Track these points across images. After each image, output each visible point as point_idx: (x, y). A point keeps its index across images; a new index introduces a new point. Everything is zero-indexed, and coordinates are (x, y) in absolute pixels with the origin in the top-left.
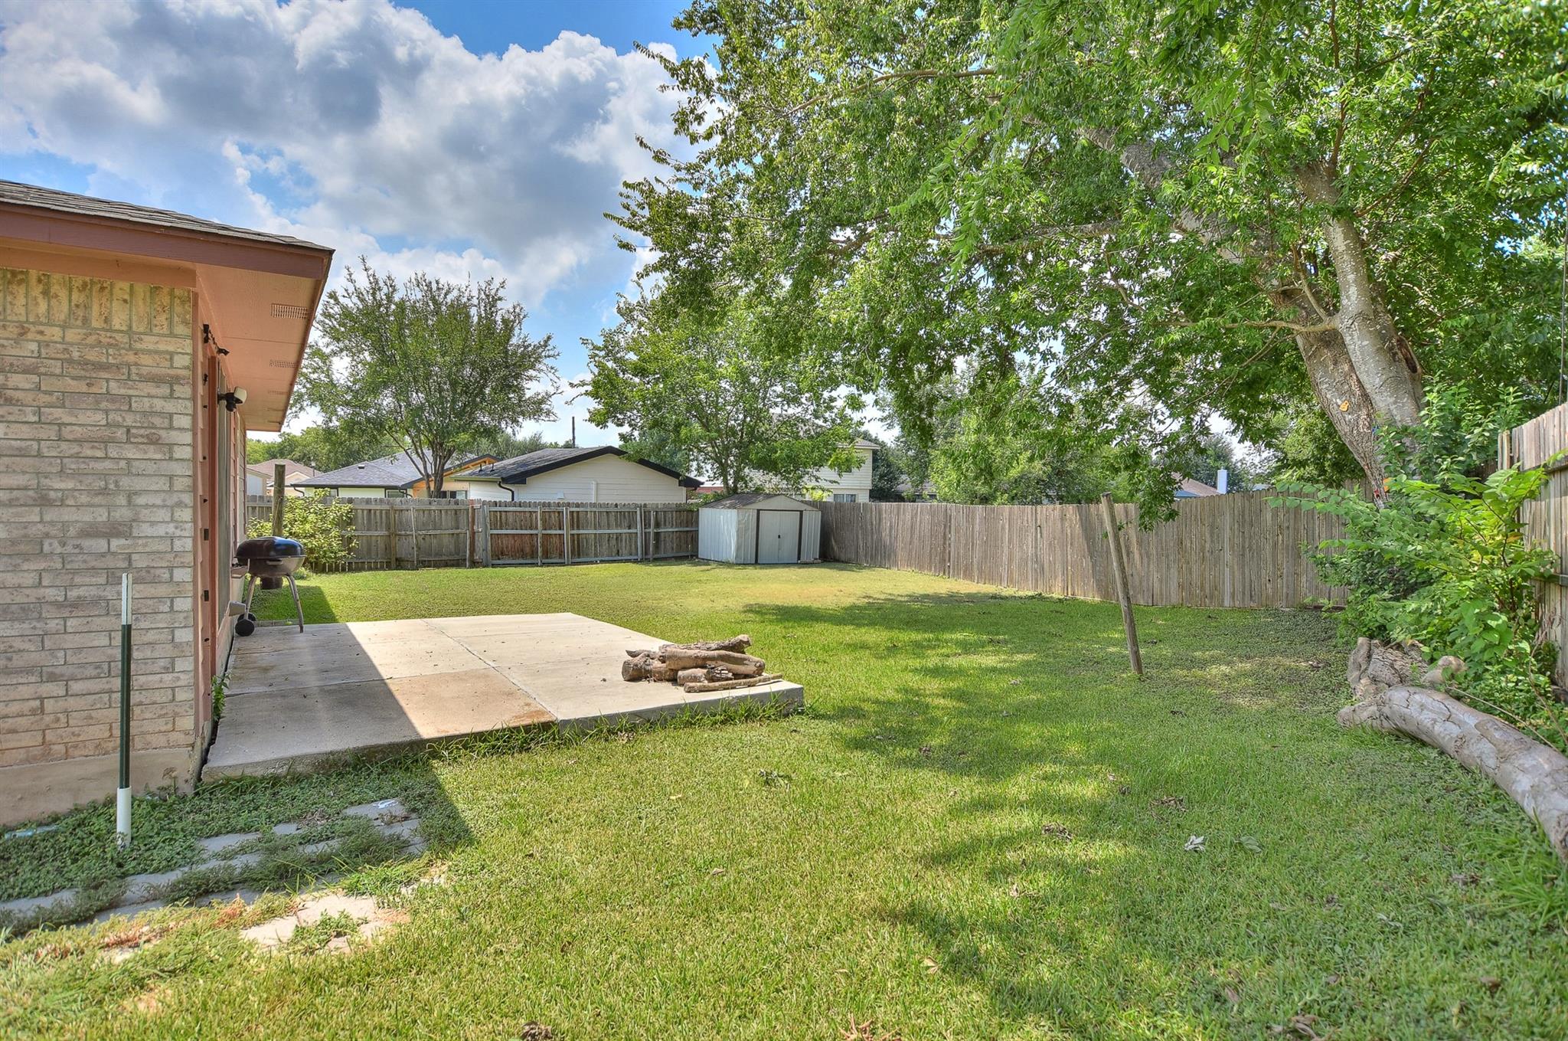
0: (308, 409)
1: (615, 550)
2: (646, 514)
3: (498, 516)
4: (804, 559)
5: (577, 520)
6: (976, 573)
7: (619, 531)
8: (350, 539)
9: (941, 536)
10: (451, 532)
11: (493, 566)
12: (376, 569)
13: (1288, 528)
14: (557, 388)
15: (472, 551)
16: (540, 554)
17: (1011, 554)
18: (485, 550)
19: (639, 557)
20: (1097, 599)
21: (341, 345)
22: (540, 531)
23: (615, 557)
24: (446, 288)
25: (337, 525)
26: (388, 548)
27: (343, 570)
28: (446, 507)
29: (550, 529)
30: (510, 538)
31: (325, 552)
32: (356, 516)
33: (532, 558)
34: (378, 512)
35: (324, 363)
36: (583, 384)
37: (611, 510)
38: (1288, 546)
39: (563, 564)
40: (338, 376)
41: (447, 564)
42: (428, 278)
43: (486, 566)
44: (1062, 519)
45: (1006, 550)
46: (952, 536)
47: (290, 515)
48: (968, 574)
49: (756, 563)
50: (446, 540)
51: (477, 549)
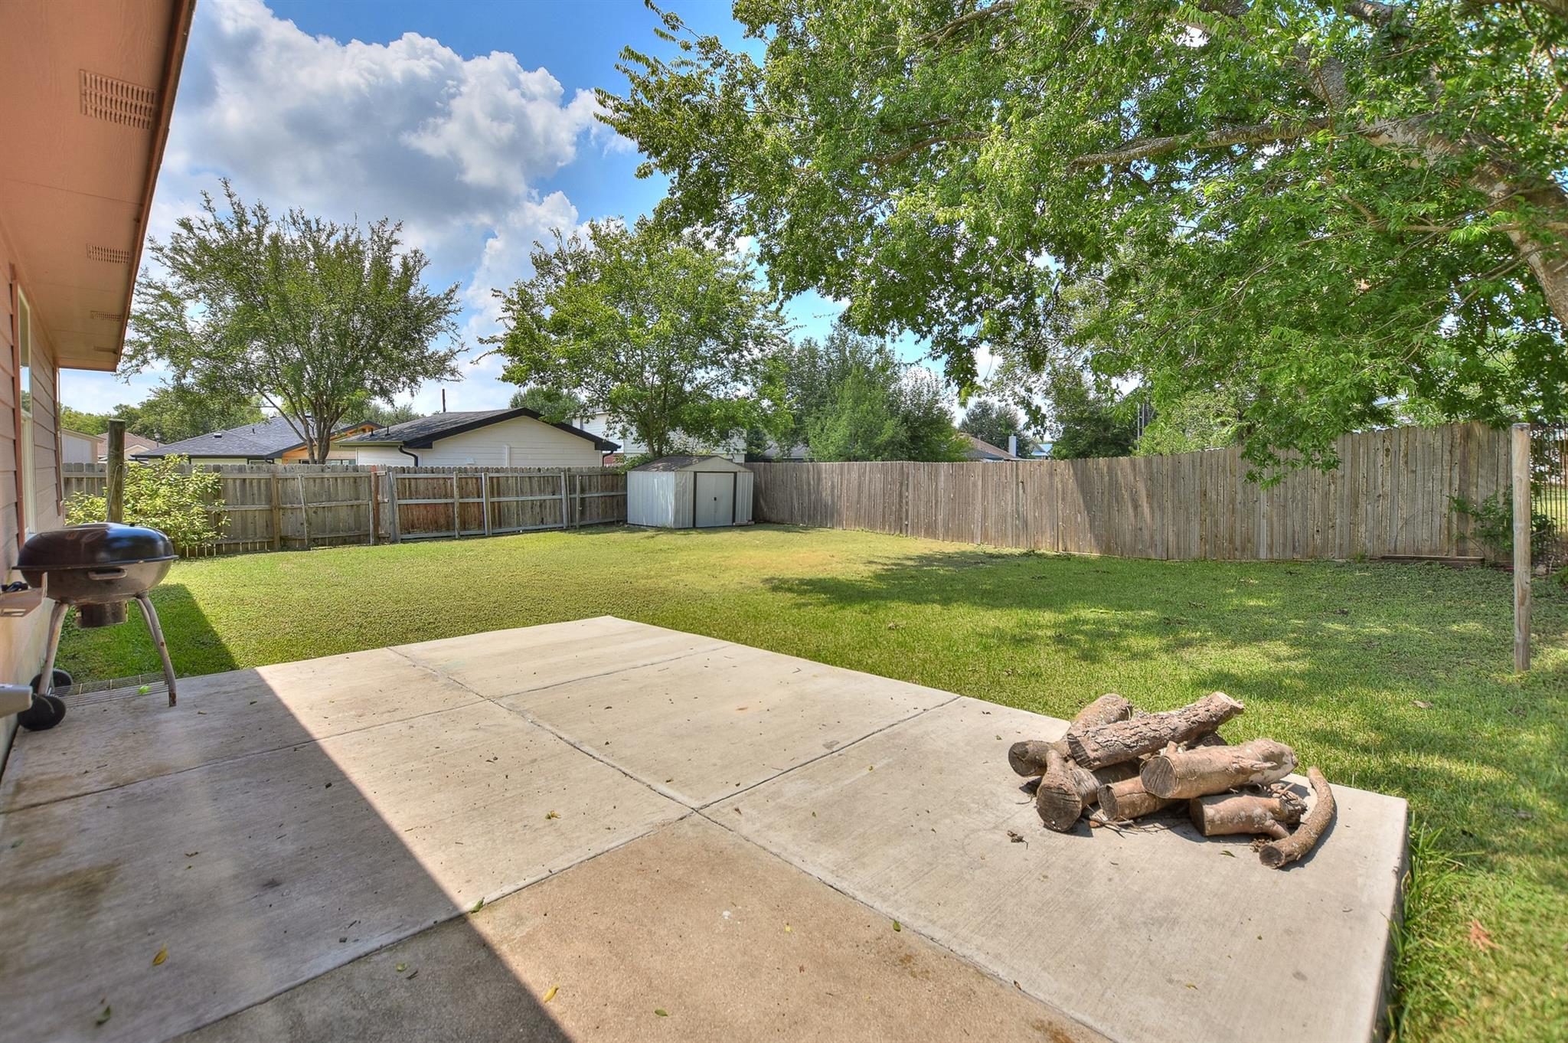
0: (153, 362)
1: (539, 518)
2: (571, 479)
3: (406, 485)
4: (738, 521)
5: (496, 487)
6: (941, 530)
7: (543, 497)
8: (218, 516)
9: (896, 495)
10: (350, 503)
11: (403, 541)
12: (255, 551)
13: (1343, 476)
14: (462, 345)
15: (377, 524)
16: (457, 526)
17: (985, 510)
18: (393, 523)
19: (565, 524)
20: (1096, 555)
21: (197, 286)
22: (456, 499)
23: (540, 527)
24: (328, 228)
25: (201, 498)
26: (270, 525)
27: (210, 554)
28: (342, 475)
29: (468, 497)
30: (422, 508)
31: (185, 533)
32: (225, 488)
33: (448, 530)
34: (255, 483)
35: (174, 307)
36: (493, 340)
37: (534, 474)
38: (1342, 496)
39: (483, 536)
40: (193, 324)
41: (345, 541)
42: (308, 216)
43: (394, 542)
44: (1051, 475)
45: (979, 507)
46: (910, 494)
47: (133, 488)
48: (931, 531)
49: (694, 527)
50: (344, 513)
51: (382, 523)
